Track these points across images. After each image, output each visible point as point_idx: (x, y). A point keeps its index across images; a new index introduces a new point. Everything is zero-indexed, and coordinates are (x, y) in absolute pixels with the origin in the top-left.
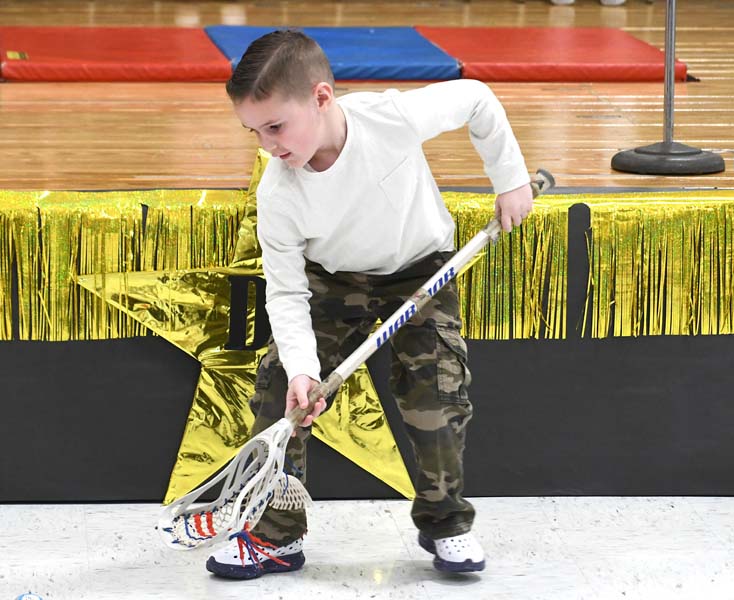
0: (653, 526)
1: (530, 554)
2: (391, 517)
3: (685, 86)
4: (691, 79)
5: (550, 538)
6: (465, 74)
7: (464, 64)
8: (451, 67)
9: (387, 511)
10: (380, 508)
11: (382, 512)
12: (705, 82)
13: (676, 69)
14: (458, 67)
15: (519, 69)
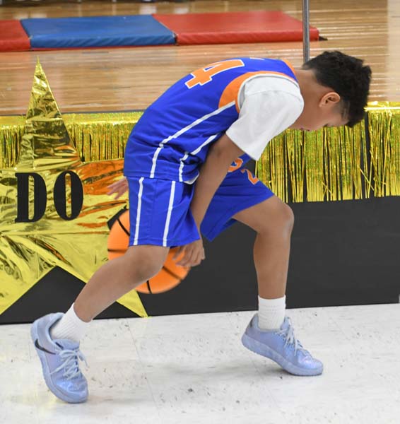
0: (302, 329)
1: (219, 352)
2: (129, 329)
3: (319, 43)
4: (322, 39)
5: (233, 340)
6: (178, 41)
7: (177, 35)
8: (169, 37)
9: (126, 326)
10: (122, 323)
11: (123, 327)
12: (330, 40)
13: (311, 33)
14: (174, 36)
15: (212, 36)
